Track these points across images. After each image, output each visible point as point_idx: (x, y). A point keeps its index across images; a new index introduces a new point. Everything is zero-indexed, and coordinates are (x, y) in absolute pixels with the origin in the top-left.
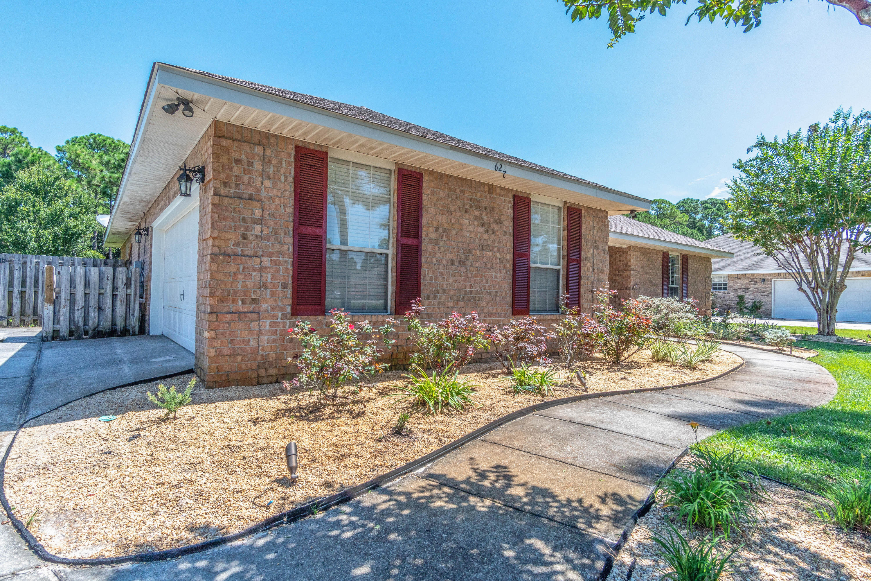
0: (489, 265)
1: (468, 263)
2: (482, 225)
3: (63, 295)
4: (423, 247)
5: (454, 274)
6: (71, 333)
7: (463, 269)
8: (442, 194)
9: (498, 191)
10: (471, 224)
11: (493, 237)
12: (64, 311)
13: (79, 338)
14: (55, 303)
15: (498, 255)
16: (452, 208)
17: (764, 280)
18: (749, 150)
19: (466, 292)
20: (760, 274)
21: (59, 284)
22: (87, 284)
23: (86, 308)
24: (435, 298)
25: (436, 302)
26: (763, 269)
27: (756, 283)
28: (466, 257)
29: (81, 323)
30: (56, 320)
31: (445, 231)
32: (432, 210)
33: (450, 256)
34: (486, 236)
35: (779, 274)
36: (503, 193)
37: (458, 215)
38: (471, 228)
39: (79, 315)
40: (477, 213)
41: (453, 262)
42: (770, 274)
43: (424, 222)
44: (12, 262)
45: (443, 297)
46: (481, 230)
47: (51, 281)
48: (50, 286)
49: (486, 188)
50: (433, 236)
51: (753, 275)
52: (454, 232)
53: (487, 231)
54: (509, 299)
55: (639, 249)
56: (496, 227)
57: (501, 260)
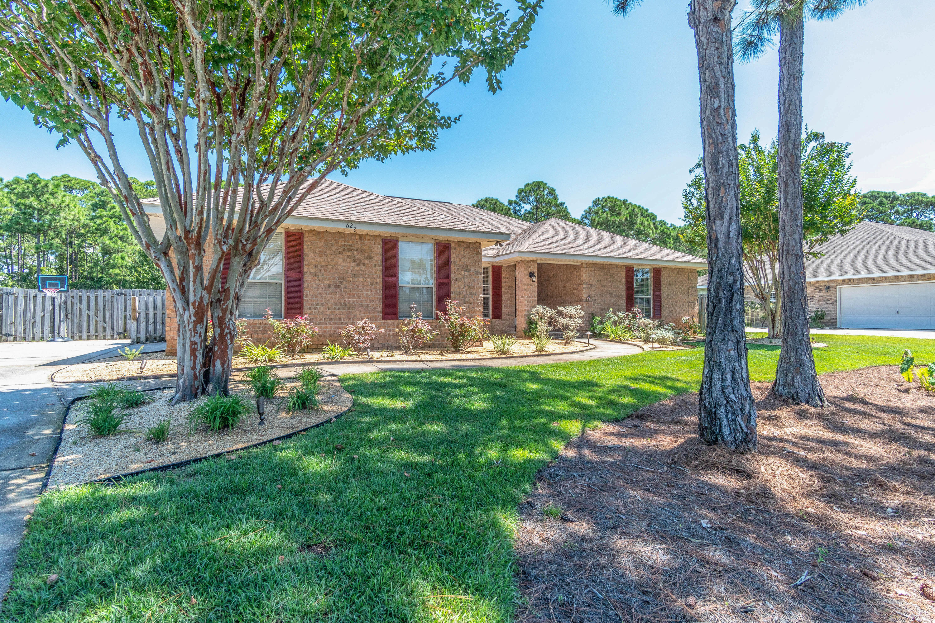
0: (361, 287)
1: (343, 286)
2: (354, 261)
3: (142, 315)
4: (305, 278)
5: (330, 294)
6: (147, 339)
7: (338, 291)
8: (320, 244)
9: (368, 237)
10: (344, 261)
11: (364, 268)
12: (143, 325)
13: (151, 342)
14: (137, 320)
15: (369, 280)
16: (328, 252)
17: (828, 288)
18: (691, 171)
19: (341, 305)
20: (825, 281)
21: (139, 309)
22: (155, 308)
23: (155, 323)
24: (315, 309)
25: (316, 311)
26: (826, 275)
27: (821, 291)
28: (341, 282)
29: (152, 333)
30: (138, 332)
31: (322, 267)
32: (312, 255)
33: (327, 282)
34: (357, 268)
35: (844, 281)
36: (372, 238)
37: (332, 256)
38: (345, 264)
39: (151, 328)
40: (349, 254)
41: (329, 286)
42: (835, 281)
43: (305, 262)
44: (125, 295)
45: (322, 308)
46: (353, 264)
47: (135, 306)
48: (134, 310)
49: (358, 237)
50: (313, 270)
51: (817, 282)
52: (330, 267)
53: (358, 265)
54: (380, 309)
55: (594, 265)
56: (366, 262)
57: (372, 283)
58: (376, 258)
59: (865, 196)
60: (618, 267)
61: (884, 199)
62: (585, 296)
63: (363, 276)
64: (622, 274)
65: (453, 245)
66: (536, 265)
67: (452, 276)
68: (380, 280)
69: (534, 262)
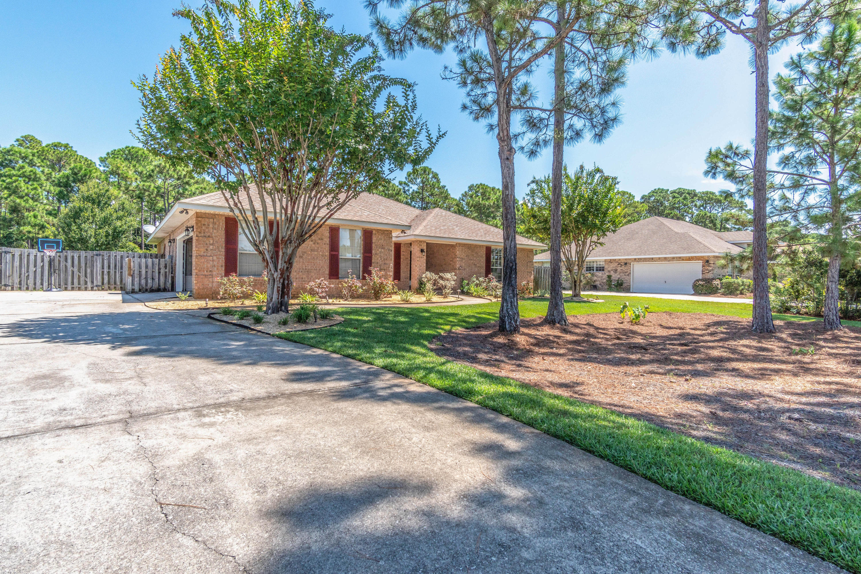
0: (315, 258)
3: (136, 272)
6: (140, 290)
12: (137, 279)
13: (143, 292)
14: (133, 276)
15: (321, 253)
17: (626, 264)
18: (528, 185)
19: (303, 269)
20: (624, 259)
21: (134, 267)
22: (147, 267)
23: (146, 278)
26: (624, 255)
27: (622, 265)
29: (144, 286)
30: (133, 284)
35: (635, 259)
39: (143, 282)
42: (630, 259)
44: (103, 255)
47: (130, 265)
48: (130, 268)
51: (620, 260)
53: (314, 244)
54: (327, 272)
55: (464, 245)
56: (319, 241)
57: (322, 256)
58: (325, 240)
59: (674, 192)
60: (481, 246)
61: (687, 195)
62: (458, 266)
63: (317, 251)
64: (483, 252)
65: (374, 232)
66: (425, 244)
67: (373, 252)
68: (327, 254)
69: (424, 242)
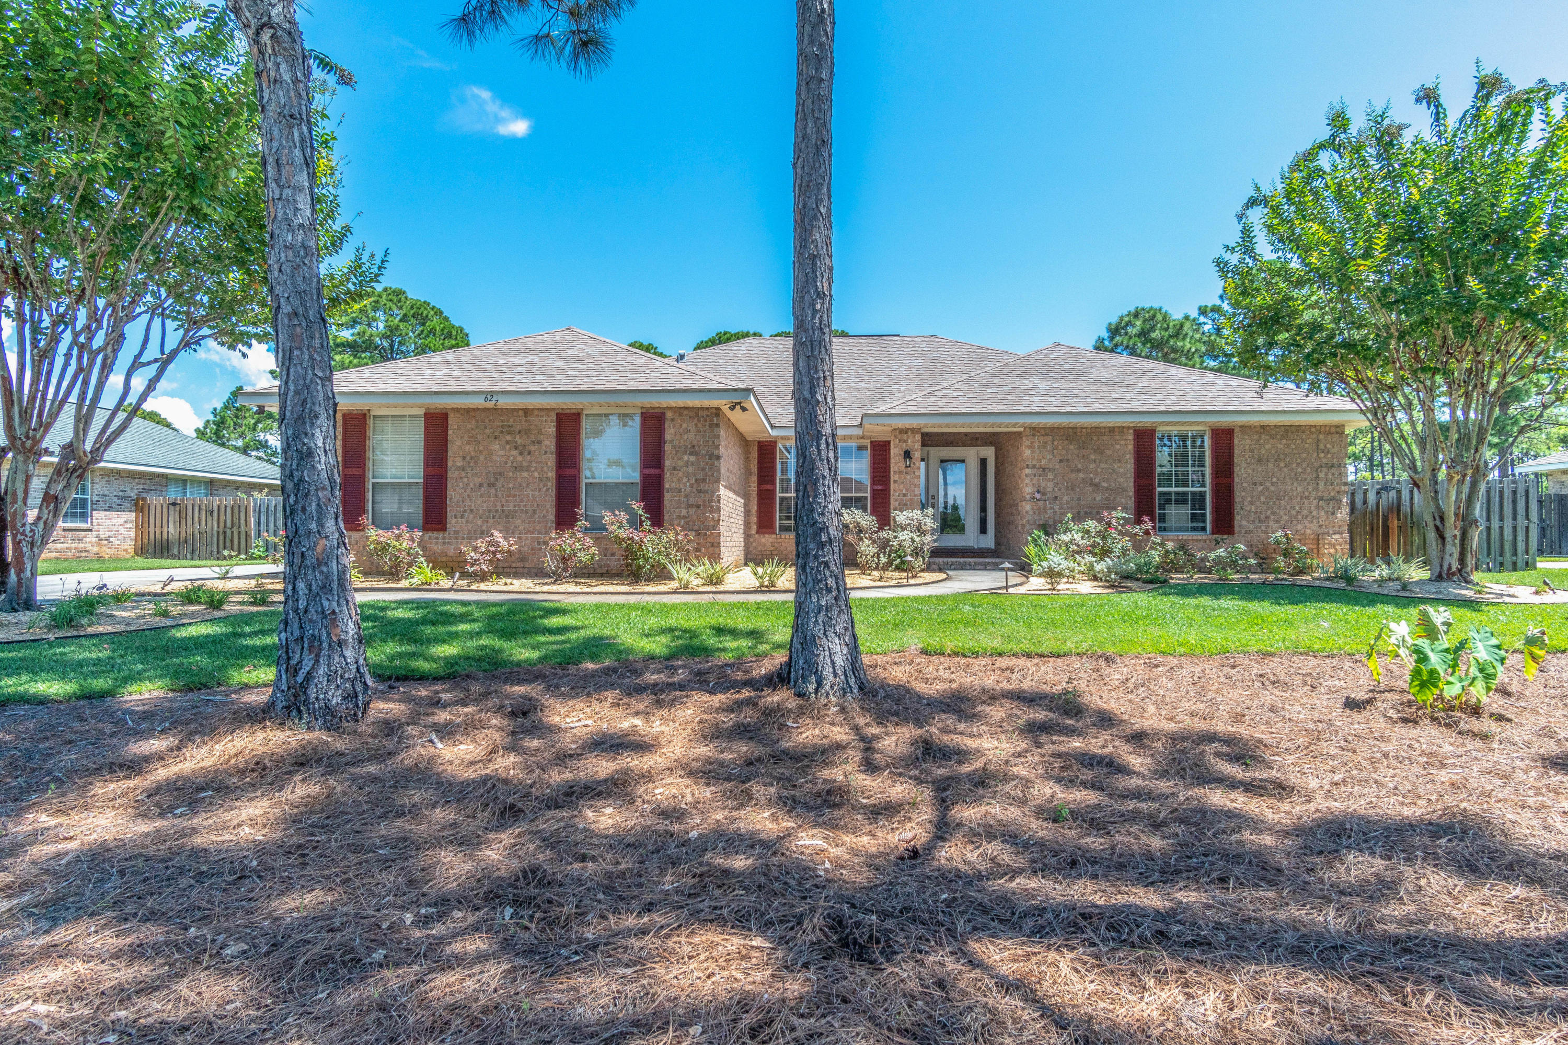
0: (524, 485)
1: (499, 484)
2: (516, 448)
4: (449, 474)
5: (481, 496)
7: (493, 491)
8: (469, 427)
9: (536, 412)
10: (502, 448)
11: (529, 457)
15: (536, 474)
16: (480, 437)
19: (497, 511)
24: (462, 517)
25: (464, 521)
28: (497, 479)
31: (472, 458)
32: (458, 442)
33: (478, 480)
34: (520, 458)
36: (541, 413)
37: (486, 443)
38: (502, 453)
40: (509, 438)
41: (481, 485)
43: (450, 454)
45: (471, 516)
46: (514, 452)
49: (521, 413)
50: (459, 463)
52: (482, 458)
53: (521, 453)
54: (552, 517)
55: (1052, 431)
56: (533, 448)
57: (540, 479)
58: (547, 442)
62: (1029, 490)
63: (528, 469)
64: (1128, 445)
65: (669, 415)
66: (918, 437)
67: (667, 463)
68: (552, 474)
69: (914, 431)
